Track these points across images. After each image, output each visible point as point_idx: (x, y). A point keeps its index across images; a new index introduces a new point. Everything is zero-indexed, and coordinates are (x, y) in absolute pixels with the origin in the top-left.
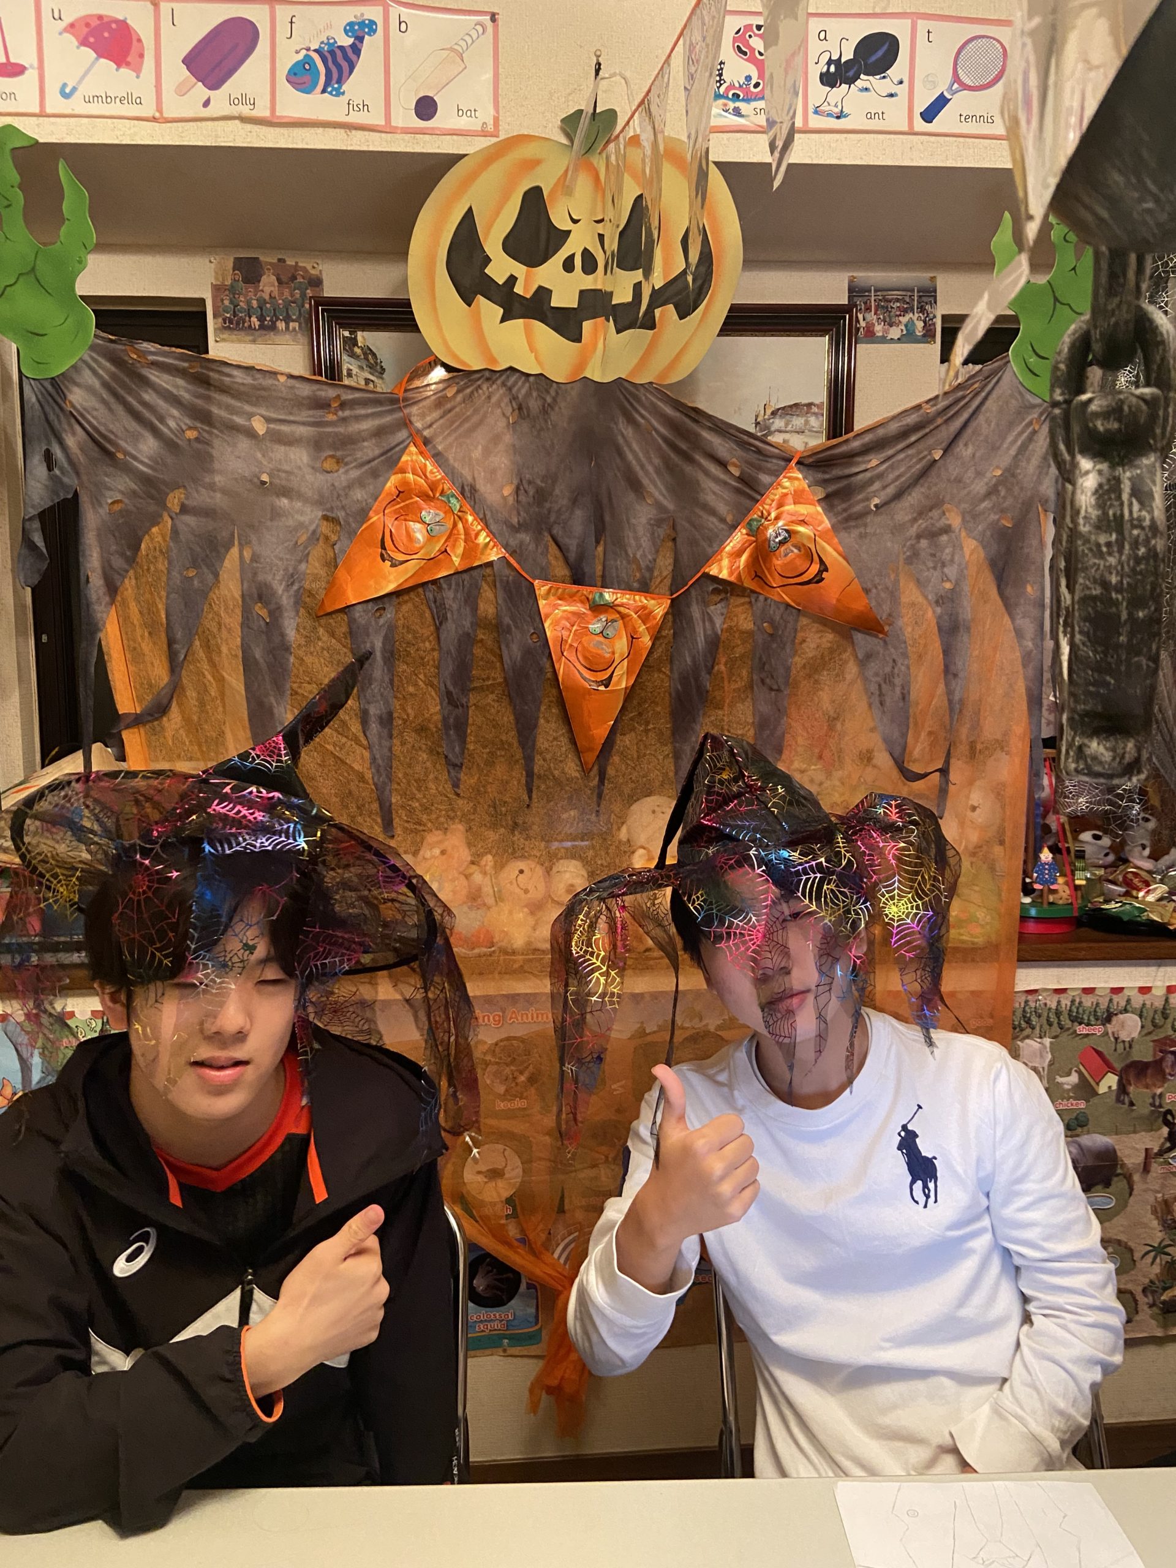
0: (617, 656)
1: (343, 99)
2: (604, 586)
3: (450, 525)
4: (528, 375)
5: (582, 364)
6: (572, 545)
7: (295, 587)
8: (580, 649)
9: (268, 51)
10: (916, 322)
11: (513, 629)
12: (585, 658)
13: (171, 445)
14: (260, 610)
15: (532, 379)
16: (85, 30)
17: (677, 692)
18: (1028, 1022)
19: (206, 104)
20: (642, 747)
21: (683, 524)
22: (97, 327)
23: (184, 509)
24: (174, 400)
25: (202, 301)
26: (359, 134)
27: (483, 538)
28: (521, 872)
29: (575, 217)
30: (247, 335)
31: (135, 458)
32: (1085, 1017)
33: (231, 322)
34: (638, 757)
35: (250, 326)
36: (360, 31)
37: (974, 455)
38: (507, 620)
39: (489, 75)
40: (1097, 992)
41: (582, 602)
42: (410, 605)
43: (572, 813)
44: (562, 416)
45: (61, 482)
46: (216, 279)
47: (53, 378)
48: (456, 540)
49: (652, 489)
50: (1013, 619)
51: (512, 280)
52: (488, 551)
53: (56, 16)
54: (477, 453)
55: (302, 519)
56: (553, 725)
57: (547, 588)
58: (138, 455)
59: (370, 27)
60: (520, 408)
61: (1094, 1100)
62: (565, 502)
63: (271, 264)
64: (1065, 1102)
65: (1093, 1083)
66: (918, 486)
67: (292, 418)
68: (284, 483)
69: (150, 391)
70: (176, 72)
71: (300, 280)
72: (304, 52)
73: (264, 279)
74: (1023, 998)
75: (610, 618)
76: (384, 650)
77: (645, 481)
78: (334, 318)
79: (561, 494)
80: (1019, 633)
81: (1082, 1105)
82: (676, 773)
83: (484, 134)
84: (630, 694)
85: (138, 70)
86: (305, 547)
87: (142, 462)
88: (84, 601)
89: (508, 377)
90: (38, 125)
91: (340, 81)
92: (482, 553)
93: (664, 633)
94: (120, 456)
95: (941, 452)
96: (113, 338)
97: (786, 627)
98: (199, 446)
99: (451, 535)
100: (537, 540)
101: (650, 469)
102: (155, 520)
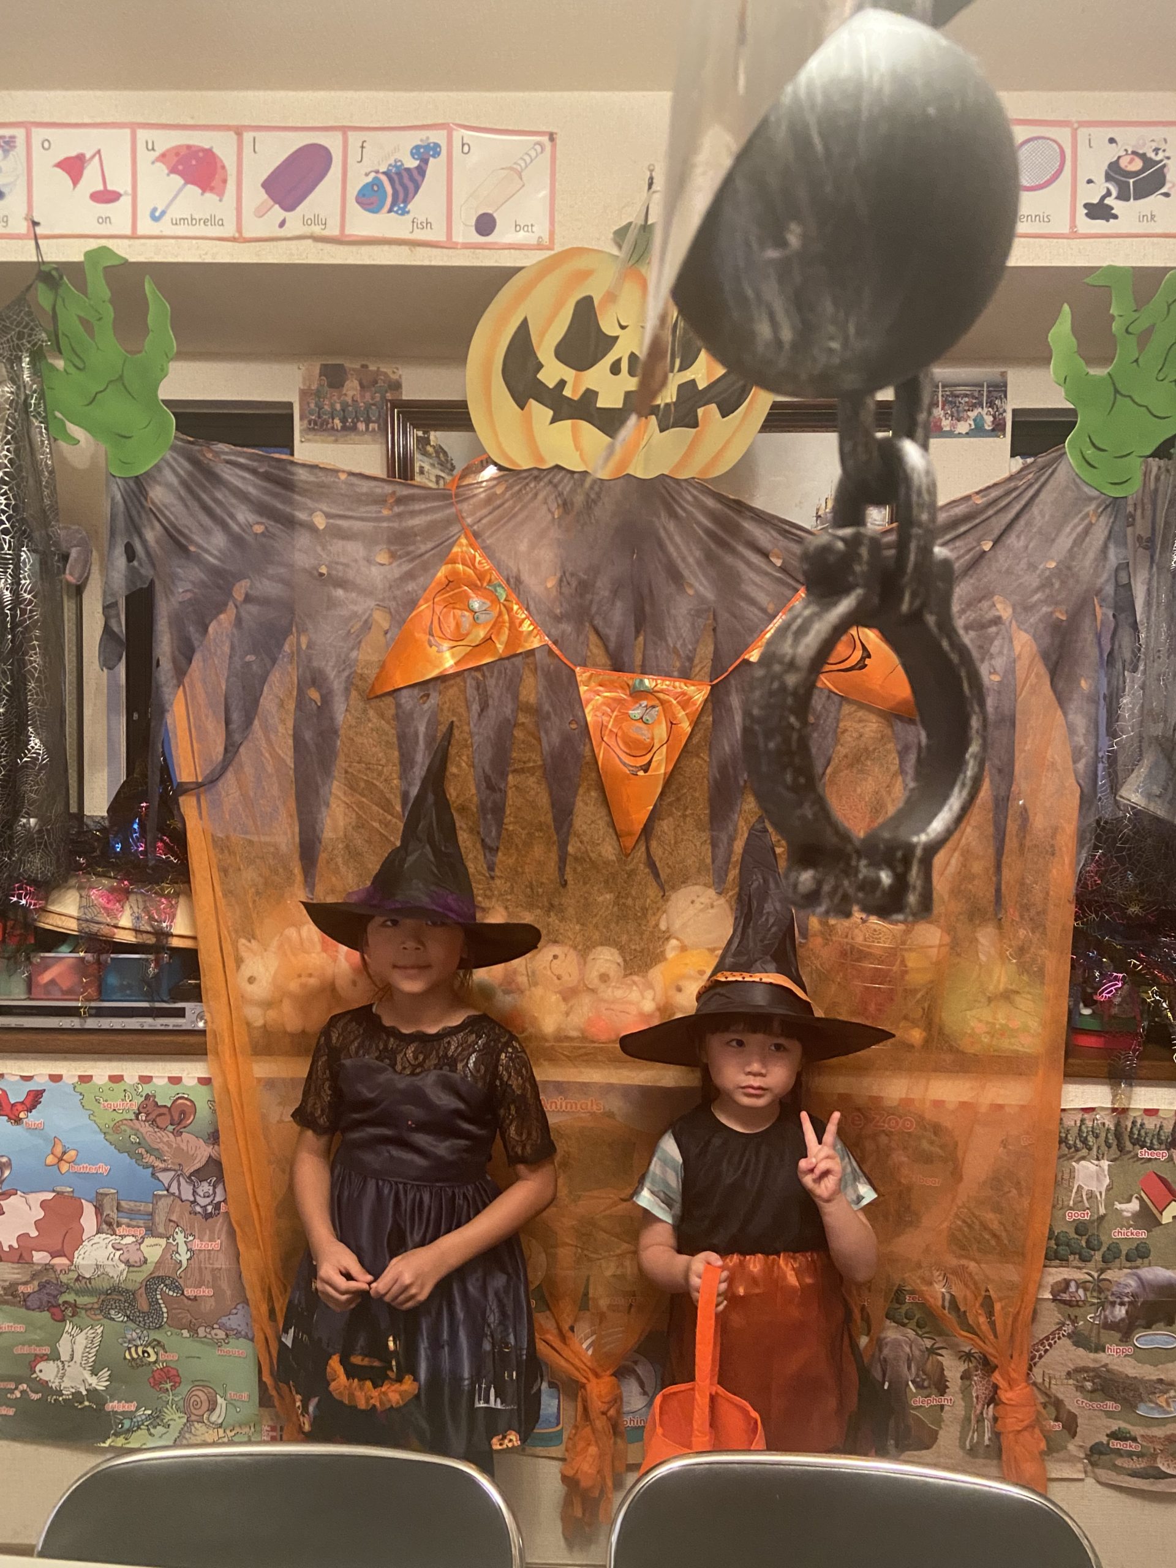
0: (656, 741)
1: (408, 218)
2: (644, 673)
3: (495, 613)
4: (573, 473)
5: (625, 462)
6: (612, 634)
7: (346, 673)
8: (619, 734)
9: (340, 176)
10: (986, 417)
11: (553, 716)
12: (626, 744)
13: (237, 540)
14: (314, 694)
15: (576, 476)
16: (176, 159)
17: (715, 780)
18: (1085, 1142)
19: (282, 224)
20: (679, 832)
21: (724, 616)
22: (177, 429)
23: (248, 599)
24: (243, 497)
25: (290, 405)
26: (421, 250)
27: (527, 627)
28: (555, 957)
29: (623, 324)
30: (331, 435)
31: (207, 551)
32: (1148, 1141)
33: (315, 424)
34: (676, 843)
35: (333, 428)
36: (425, 153)
37: (1027, 547)
38: (547, 707)
39: (544, 193)
40: (1161, 1114)
41: (622, 688)
42: (455, 689)
43: (608, 896)
44: (604, 512)
45: (139, 573)
46: (304, 384)
47: (137, 477)
48: (501, 628)
49: (692, 580)
50: (1065, 714)
51: (562, 383)
52: (532, 639)
53: (150, 147)
54: (523, 547)
55: (355, 608)
56: (591, 808)
57: (588, 674)
58: (209, 548)
59: (433, 150)
60: (565, 504)
61: (1157, 1231)
62: (607, 594)
63: (354, 370)
64: (1124, 1230)
65: (1155, 1212)
66: (967, 578)
67: (350, 513)
68: (340, 574)
69: (224, 489)
70: (255, 195)
71: (380, 383)
72: (373, 175)
73: (348, 384)
74: (1079, 1117)
75: (650, 704)
76: (426, 734)
77: (686, 573)
78: (409, 419)
79: (603, 587)
80: (1071, 729)
81: (1143, 1235)
82: (713, 862)
83: (539, 247)
84: (669, 781)
85: (221, 194)
86: (358, 636)
87: (211, 554)
88: (153, 684)
89: (554, 476)
90: (130, 246)
91: (406, 201)
92: (526, 641)
93: (704, 719)
94: (192, 548)
95: (991, 544)
96: (191, 439)
97: (828, 717)
98: (264, 540)
99: (497, 625)
100: (579, 632)
101: (691, 560)
102: (221, 608)
